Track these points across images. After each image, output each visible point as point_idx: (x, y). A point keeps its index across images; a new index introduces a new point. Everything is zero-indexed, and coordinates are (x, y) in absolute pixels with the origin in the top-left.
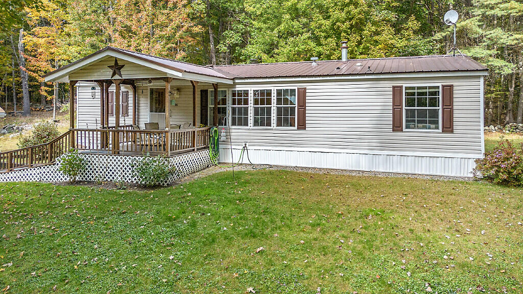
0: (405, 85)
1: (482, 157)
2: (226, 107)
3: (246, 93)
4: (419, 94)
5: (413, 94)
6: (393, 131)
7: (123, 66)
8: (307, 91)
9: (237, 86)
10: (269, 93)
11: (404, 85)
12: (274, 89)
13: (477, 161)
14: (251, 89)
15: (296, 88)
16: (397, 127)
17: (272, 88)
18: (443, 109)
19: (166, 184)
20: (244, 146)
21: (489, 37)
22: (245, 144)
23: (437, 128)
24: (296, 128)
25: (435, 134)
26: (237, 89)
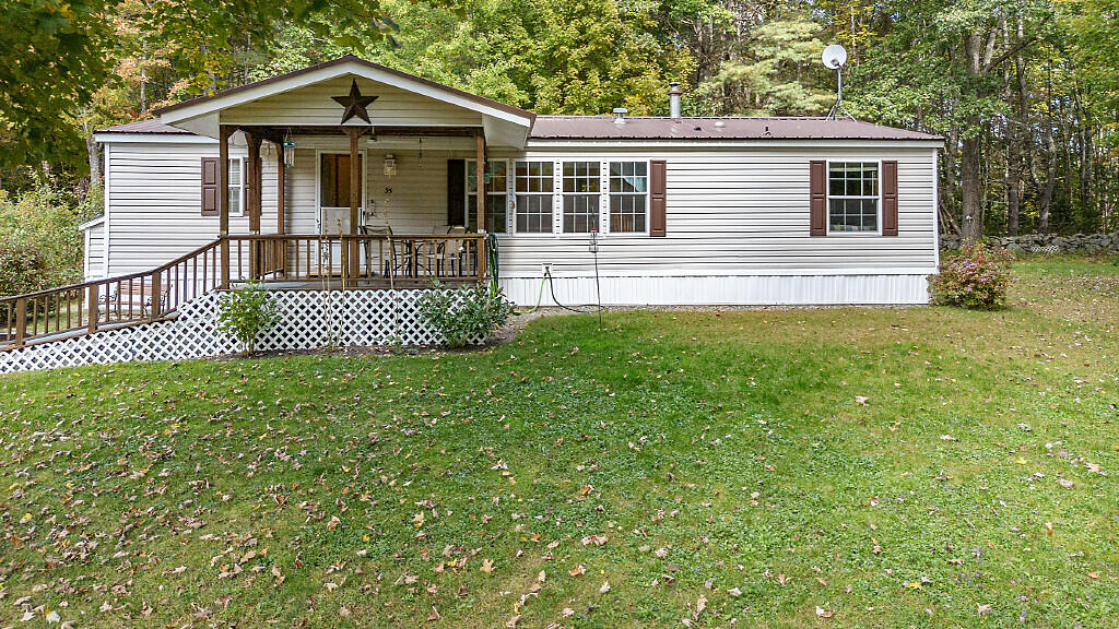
0: (830, 159)
1: (935, 271)
2: (505, 196)
3: (549, 167)
4: (850, 174)
5: (841, 175)
6: (812, 235)
7: (372, 99)
8: (668, 167)
9: (528, 154)
10: (595, 169)
11: (828, 160)
12: (605, 161)
13: (930, 278)
14: (559, 160)
15: (648, 161)
16: (817, 230)
17: (601, 160)
18: (884, 198)
19: (481, 342)
20: (544, 271)
21: (778, 94)
22: (547, 268)
23: (875, 229)
24: (648, 234)
25: (874, 239)
26: (528, 160)
